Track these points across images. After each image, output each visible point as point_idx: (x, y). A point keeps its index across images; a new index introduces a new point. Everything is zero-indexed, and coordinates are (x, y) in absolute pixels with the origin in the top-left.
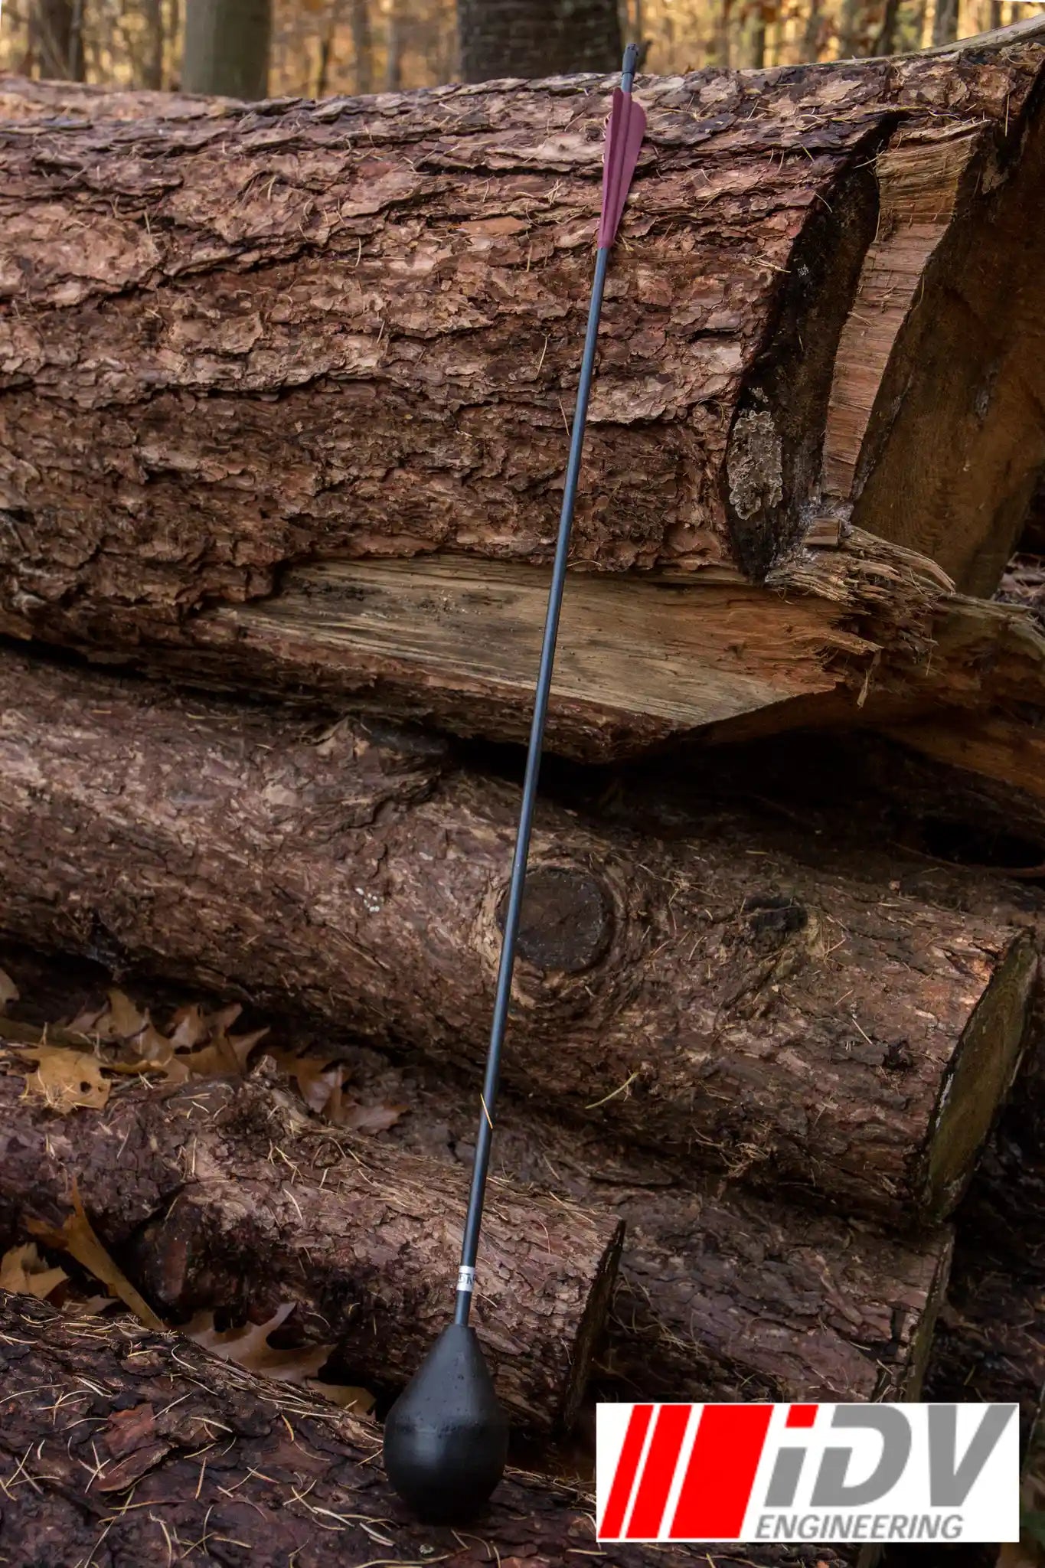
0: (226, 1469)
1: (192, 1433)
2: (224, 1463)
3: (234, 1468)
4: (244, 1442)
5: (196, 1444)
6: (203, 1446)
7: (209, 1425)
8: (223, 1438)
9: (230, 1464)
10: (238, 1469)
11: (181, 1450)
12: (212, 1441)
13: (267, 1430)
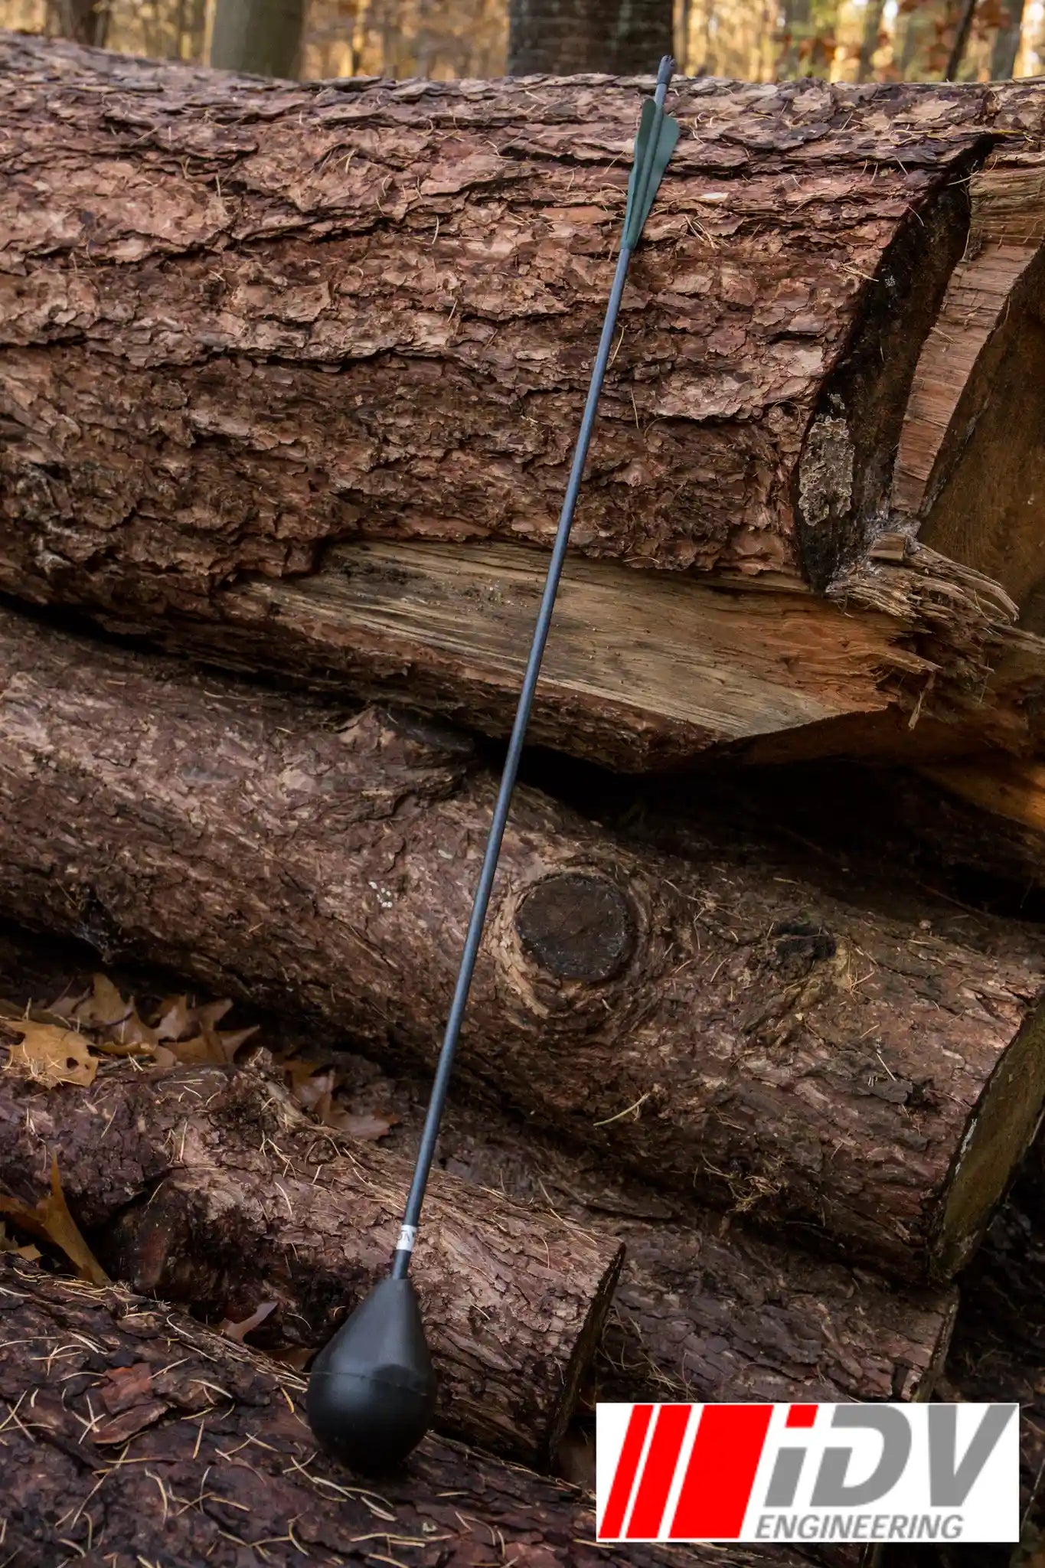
0: (224, 1434)
1: (191, 1395)
2: (222, 1427)
3: (233, 1434)
4: (242, 1410)
5: (195, 1406)
6: (201, 1409)
7: (208, 1389)
8: (222, 1403)
9: (228, 1429)
10: (237, 1435)
11: (178, 1411)
12: (210, 1405)
13: (266, 1400)
